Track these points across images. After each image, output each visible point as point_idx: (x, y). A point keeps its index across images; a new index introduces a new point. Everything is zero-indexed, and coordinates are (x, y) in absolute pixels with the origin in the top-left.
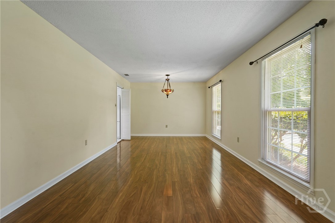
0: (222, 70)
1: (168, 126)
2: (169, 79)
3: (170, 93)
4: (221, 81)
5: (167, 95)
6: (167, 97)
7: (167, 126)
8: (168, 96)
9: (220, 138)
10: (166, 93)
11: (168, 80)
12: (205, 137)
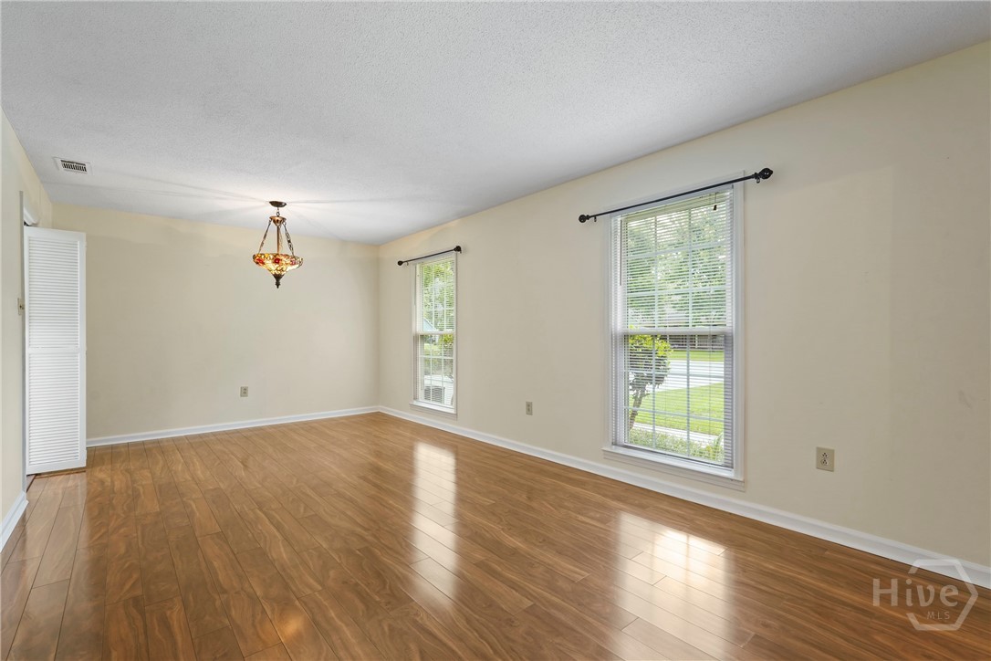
0: (461, 217)
1: (249, 392)
2: (284, 219)
3: (290, 268)
4: (458, 249)
5: (278, 277)
6: (278, 284)
7: (244, 392)
8: (281, 281)
9: (453, 412)
10: (273, 267)
11: (278, 221)
12: (378, 414)
